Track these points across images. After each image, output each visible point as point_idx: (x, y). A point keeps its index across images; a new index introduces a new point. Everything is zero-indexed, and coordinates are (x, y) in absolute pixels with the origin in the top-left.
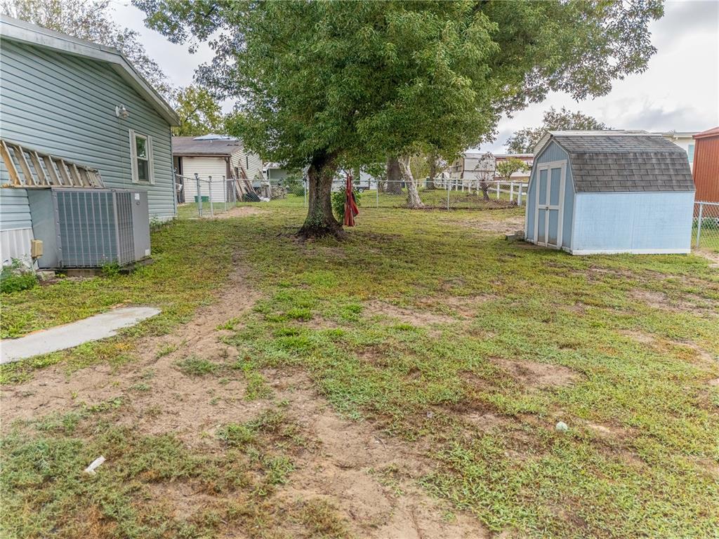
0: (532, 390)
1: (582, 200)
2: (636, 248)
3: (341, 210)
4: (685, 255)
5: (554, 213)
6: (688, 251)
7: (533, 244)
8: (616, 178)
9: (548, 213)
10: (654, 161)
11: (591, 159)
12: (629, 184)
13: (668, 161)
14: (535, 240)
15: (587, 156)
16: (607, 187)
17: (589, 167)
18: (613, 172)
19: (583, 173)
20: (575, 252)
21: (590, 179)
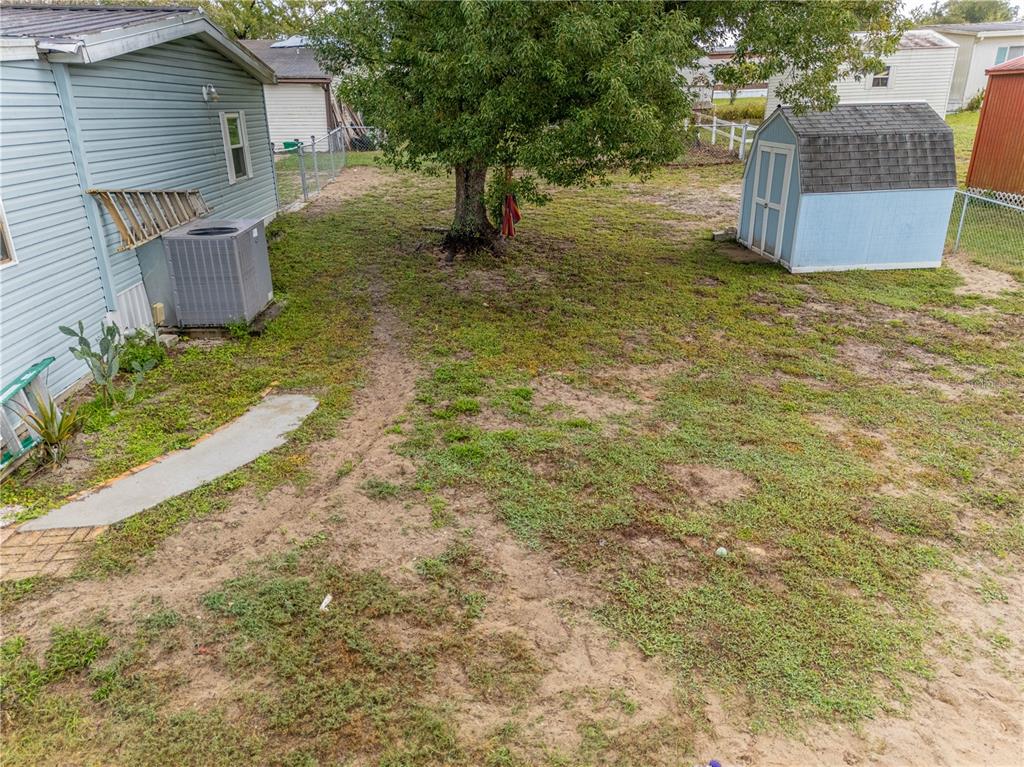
0: (702, 504)
1: (809, 202)
2: (872, 262)
3: (497, 213)
4: (932, 270)
5: (774, 213)
6: (937, 264)
7: (746, 248)
8: (856, 171)
9: (766, 211)
10: (909, 146)
11: (827, 145)
12: (873, 179)
13: (927, 145)
14: (749, 243)
15: (821, 142)
16: (843, 185)
17: (821, 157)
18: (853, 164)
19: (813, 165)
20: (795, 270)
21: (821, 173)
